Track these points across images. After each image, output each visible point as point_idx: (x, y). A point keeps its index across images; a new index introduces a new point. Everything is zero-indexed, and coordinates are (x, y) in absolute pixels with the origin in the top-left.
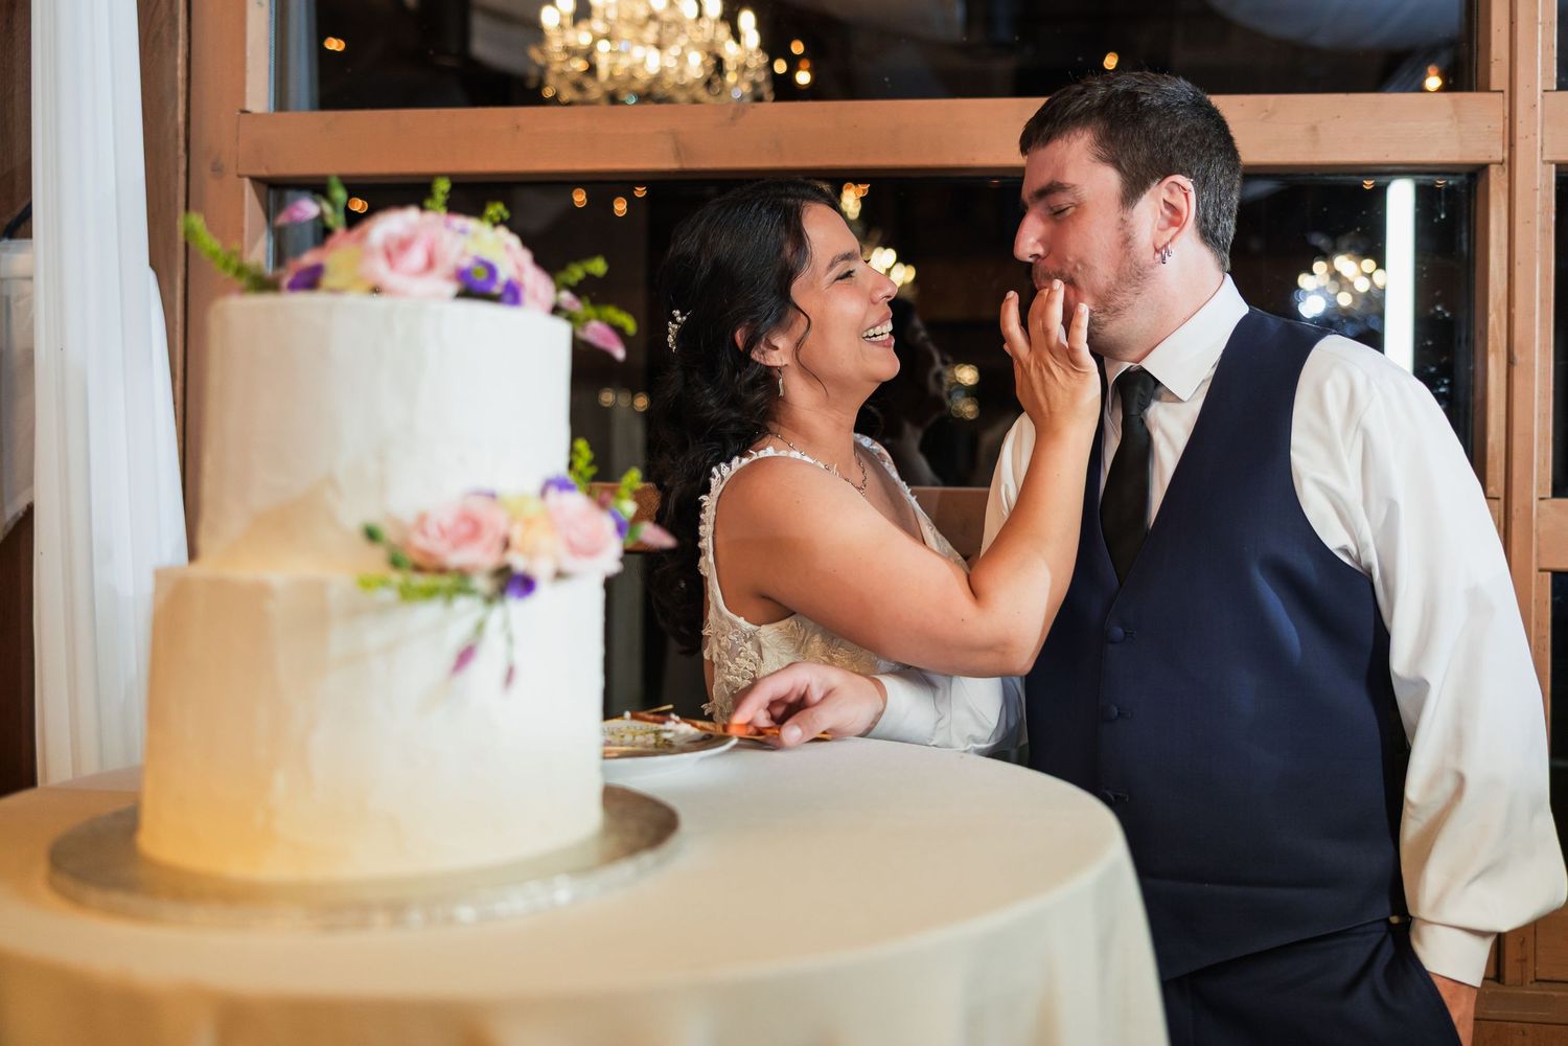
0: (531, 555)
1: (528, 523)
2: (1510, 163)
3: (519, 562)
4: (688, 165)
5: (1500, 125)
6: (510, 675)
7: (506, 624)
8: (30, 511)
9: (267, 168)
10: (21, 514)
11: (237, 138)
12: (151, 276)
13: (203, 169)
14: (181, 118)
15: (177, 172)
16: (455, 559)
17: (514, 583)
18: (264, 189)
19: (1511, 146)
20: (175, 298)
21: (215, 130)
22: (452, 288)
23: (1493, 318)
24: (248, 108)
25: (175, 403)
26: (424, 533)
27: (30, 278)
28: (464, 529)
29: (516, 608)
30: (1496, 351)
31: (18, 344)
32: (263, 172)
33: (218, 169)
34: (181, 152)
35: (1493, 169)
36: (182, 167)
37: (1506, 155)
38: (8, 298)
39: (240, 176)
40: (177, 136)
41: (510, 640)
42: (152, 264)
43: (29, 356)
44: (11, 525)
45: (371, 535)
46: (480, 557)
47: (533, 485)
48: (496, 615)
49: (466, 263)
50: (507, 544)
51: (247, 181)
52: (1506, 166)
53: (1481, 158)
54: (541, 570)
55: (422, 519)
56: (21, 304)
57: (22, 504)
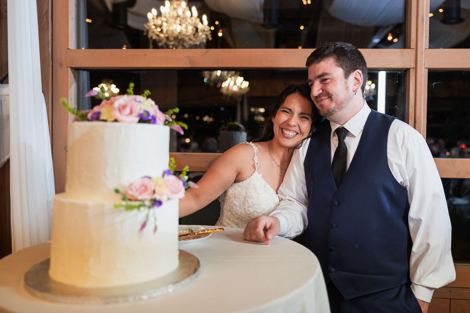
0: (161, 195)
1: (160, 186)
2: (416, 68)
3: (157, 197)
4: (193, 66)
5: (413, 58)
6: (156, 229)
7: (154, 214)
8: (8, 160)
9: (75, 65)
10: (6, 161)
11: (66, 56)
12: (42, 95)
13: (56, 65)
14: (50, 51)
15: (49, 66)
16: (140, 197)
17: (157, 203)
18: (74, 70)
19: (416, 64)
20: (49, 101)
21: (60, 54)
22: (137, 119)
23: (410, 110)
24: (69, 48)
25: (49, 130)
26: (131, 190)
27: (8, 95)
28: (143, 188)
29: (156, 209)
30: (411, 119)
31: (5, 113)
32: (74, 66)
33: (61, 65)
34: (50, 60)
35: (411, 70)
36: (51, 64)
37: (415, 66)
38: (1, 101)
39: (67, 67)
40: (49, 56)
41: (155, 219)
42: (43, 92)
43: (8, 117)
44: (3, 164)
45: (117, 191)
46: (147, 196)
47: (160, 174)
48: (152, 211)
49: (141, 112)
50: (154, 192)
51: (69, 68)
52: (415, 69)
53: (408, 67)
54: (164, 199)
55: (131, 185)
56: (5, 102)
57: (6, 159)
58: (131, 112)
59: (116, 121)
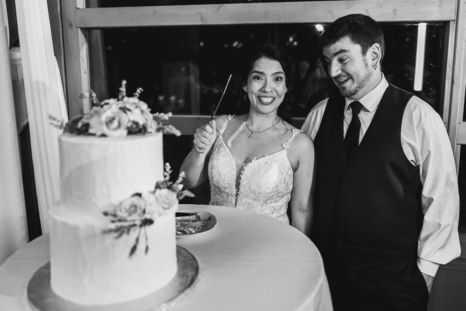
0: (151, 214)
1: (151, 204)
2: (457, 21)
3: (147, 216)
4: (205, 23)
5: (454, 8)
6: (147, 249)
7: (145, 233)
8: (28, 124)
9: (84, 25)
10: (25, 125)
11: (75, 16)
12: (55, 58)
13: (67, 25)
14: (59, 11)
15: (59, 27)
16: (130, 218)
17: (148, 222)
18: (84, 30)
19: (458, 16)
20: (62, 64)
21: (69, 14)
22: (125, 132)
23: (448, 69)
24: (78, 7)
25: (64, 93)
26: (121, 210)
27: (21, 59)
29: (148, 228)
30: (448, 79)
31: (20, 78)
32: (83, 26)
33: (71, 25)
34: (60, 21)
35: (451, 23)
36: (61, 25)
37: (456, 18)
38: (16, 65)
39: (77, 27)
40: (58, 16)
41: (147, 238)
42: (55, 55)
43: (23, 80)
44: (23, 128)
45: (106, 214)
47: (152, 188)
48: (143, 229)
50: (144, 212)
51: (79, 29)
52: (455, 21)
53: (448, 19)
54: (155, 217)
56: (20, 67)
57: (25, 122)
58: (119, 126)
59: (103, 135)
